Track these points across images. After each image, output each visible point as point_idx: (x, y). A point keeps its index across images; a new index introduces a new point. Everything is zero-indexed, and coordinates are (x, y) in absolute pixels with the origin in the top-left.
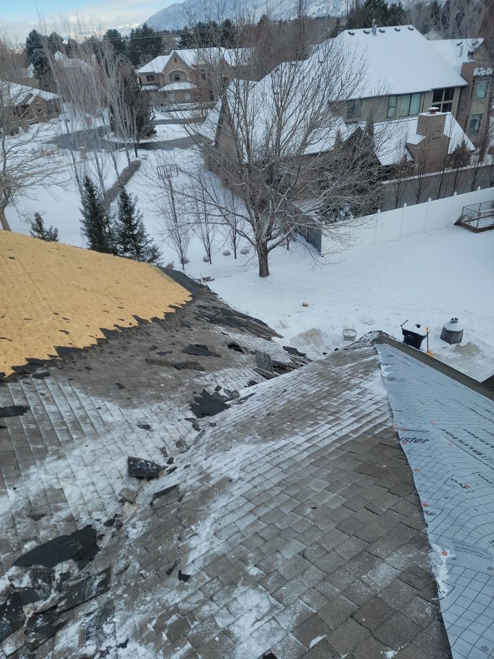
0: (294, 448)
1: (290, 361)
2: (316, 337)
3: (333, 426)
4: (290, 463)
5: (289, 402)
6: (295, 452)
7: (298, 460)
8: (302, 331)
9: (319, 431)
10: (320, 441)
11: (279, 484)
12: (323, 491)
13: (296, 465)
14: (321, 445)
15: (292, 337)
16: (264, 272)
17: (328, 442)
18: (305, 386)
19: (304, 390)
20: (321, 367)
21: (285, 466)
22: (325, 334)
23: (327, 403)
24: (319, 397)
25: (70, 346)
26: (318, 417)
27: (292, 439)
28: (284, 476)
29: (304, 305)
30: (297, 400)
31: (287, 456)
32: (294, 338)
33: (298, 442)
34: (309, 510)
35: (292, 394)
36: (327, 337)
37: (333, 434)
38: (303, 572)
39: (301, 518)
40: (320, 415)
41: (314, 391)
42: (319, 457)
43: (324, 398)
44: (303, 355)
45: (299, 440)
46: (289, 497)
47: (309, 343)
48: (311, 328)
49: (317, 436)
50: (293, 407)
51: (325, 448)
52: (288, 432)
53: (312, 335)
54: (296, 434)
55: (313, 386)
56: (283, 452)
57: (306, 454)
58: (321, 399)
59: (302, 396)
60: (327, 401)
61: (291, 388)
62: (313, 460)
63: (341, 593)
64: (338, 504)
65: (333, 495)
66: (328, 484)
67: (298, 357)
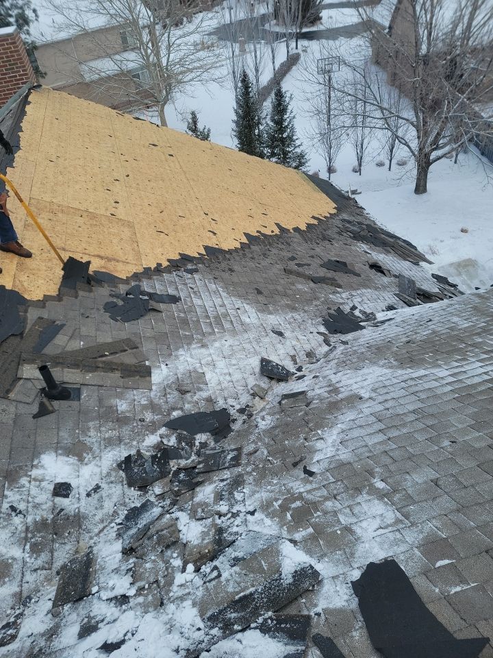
0: (435, 380)
1: (438, 291)
2: (470, 269)
3: (487, 365)
4: (430, 394)
5: (434, 332)
6: (437, 384)
7: (439, 392)
8: (455, 259)
9: (467, 368)
10: (468, 378)
11: (414, 412)
12: (465, 428)
13: (436, 396)
14: (469, 382)
15: (440, 265)
16: (421, 188)
17: (477, 380)
18: (455, 319)
19: (453, 323)
20: (477, 300)
21: (423, 396)
22: (482, 266)
23: (480, 340)
24: (471, 332)
25: (217, 247)
26: (468, 353)
27: (434, 371)
28: (421, 405)
29: (463, 231)
30: (443, 332)
31: (427, 386)
32: (443, 267)
33: (441, 374)
34: (446, 443)
35: (439, 324)
36: (484, 270)
37: (485, 373)
38: (434, 499)
39: (436, 448)
40: (469, 351)
41: (466, 325)
42: (465, 394)
43: (478, 334)
44: (454, 286)
45: (442, 373)
46: (424, 426)
47: (460, 274)
48: (467, 257)
49: (465, 372)
50: (437, 338)
51: (473, 386)
52: (429, 363)
53: (467, 266)
54: (440, 366)
55: (465, 320)
56: (421, 382)
57: (449, 388)
58: (474, 335)
59: (451, 329)
60: (481, 337)
61: (437, 318)
62: (457, 395)
63: (478, 527)
64: (483, 444)
65: (477, 434)
66: (474, 422)
67: (447, 287)
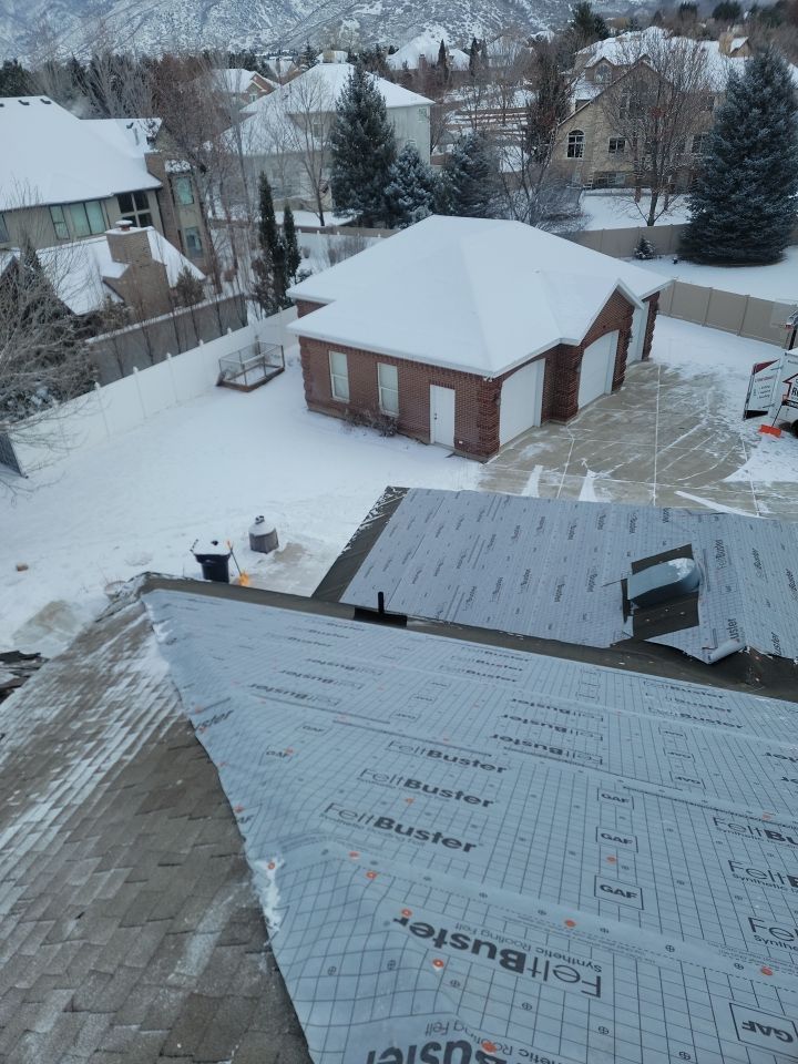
0: (32, 832)
1: (12, 677)
2: (59, 614)
3: (95, 758)
4: (29, 861)
5: (14, 752)
6: (36, 836)
7: (41, 848)
8: (31, 613)
9: (72, 779)
10: (77, 795)
11: (12, 912)
12: (91, 878)
13: (41, 858)
14: (79, 801)
15: (15, 630)
17: (90, 788)
18: (38, 712)
19: (38, 720)
20: (61, 666)
21: (19, 873)
22: (75, 603)
23: (79, 724)
24: (66, 719)
26: (69, 755)
27: (28, 817)
28: (20, 891)
29: (19, 569)
30: (28, 742)
31: (21, 853)
32: (19, 632)
33: (38, 817)
34: (71, 925)
35: (17, 735)
36: (80, 608)
37: (97, 771)
38: (76, 1038)
39: (59, 946)
40: (70, 751)
41: (56, 713)
42: (78, 824)
43: (75, 717)
44: (36, 656)
45: (35, 814)
46: (33, 924)
47: (50, 630)
48: (47, 602)
49: (71, 788)
50: (20, 759)
51: (87, 803)
52: (17, 809)
53: (52, 614)
54: (34, 803)
55: (53, 705)
56: (11, 850)
57: (56, 829)
58: (70, 721)
59: (37, 731)
60: (79, 720)
61: (13, 726)
62: (68, 834)
63: (141, 1029)
64: (119, 884)
65: (108, 875)
66: (98, 860)
67: (24, 664)
